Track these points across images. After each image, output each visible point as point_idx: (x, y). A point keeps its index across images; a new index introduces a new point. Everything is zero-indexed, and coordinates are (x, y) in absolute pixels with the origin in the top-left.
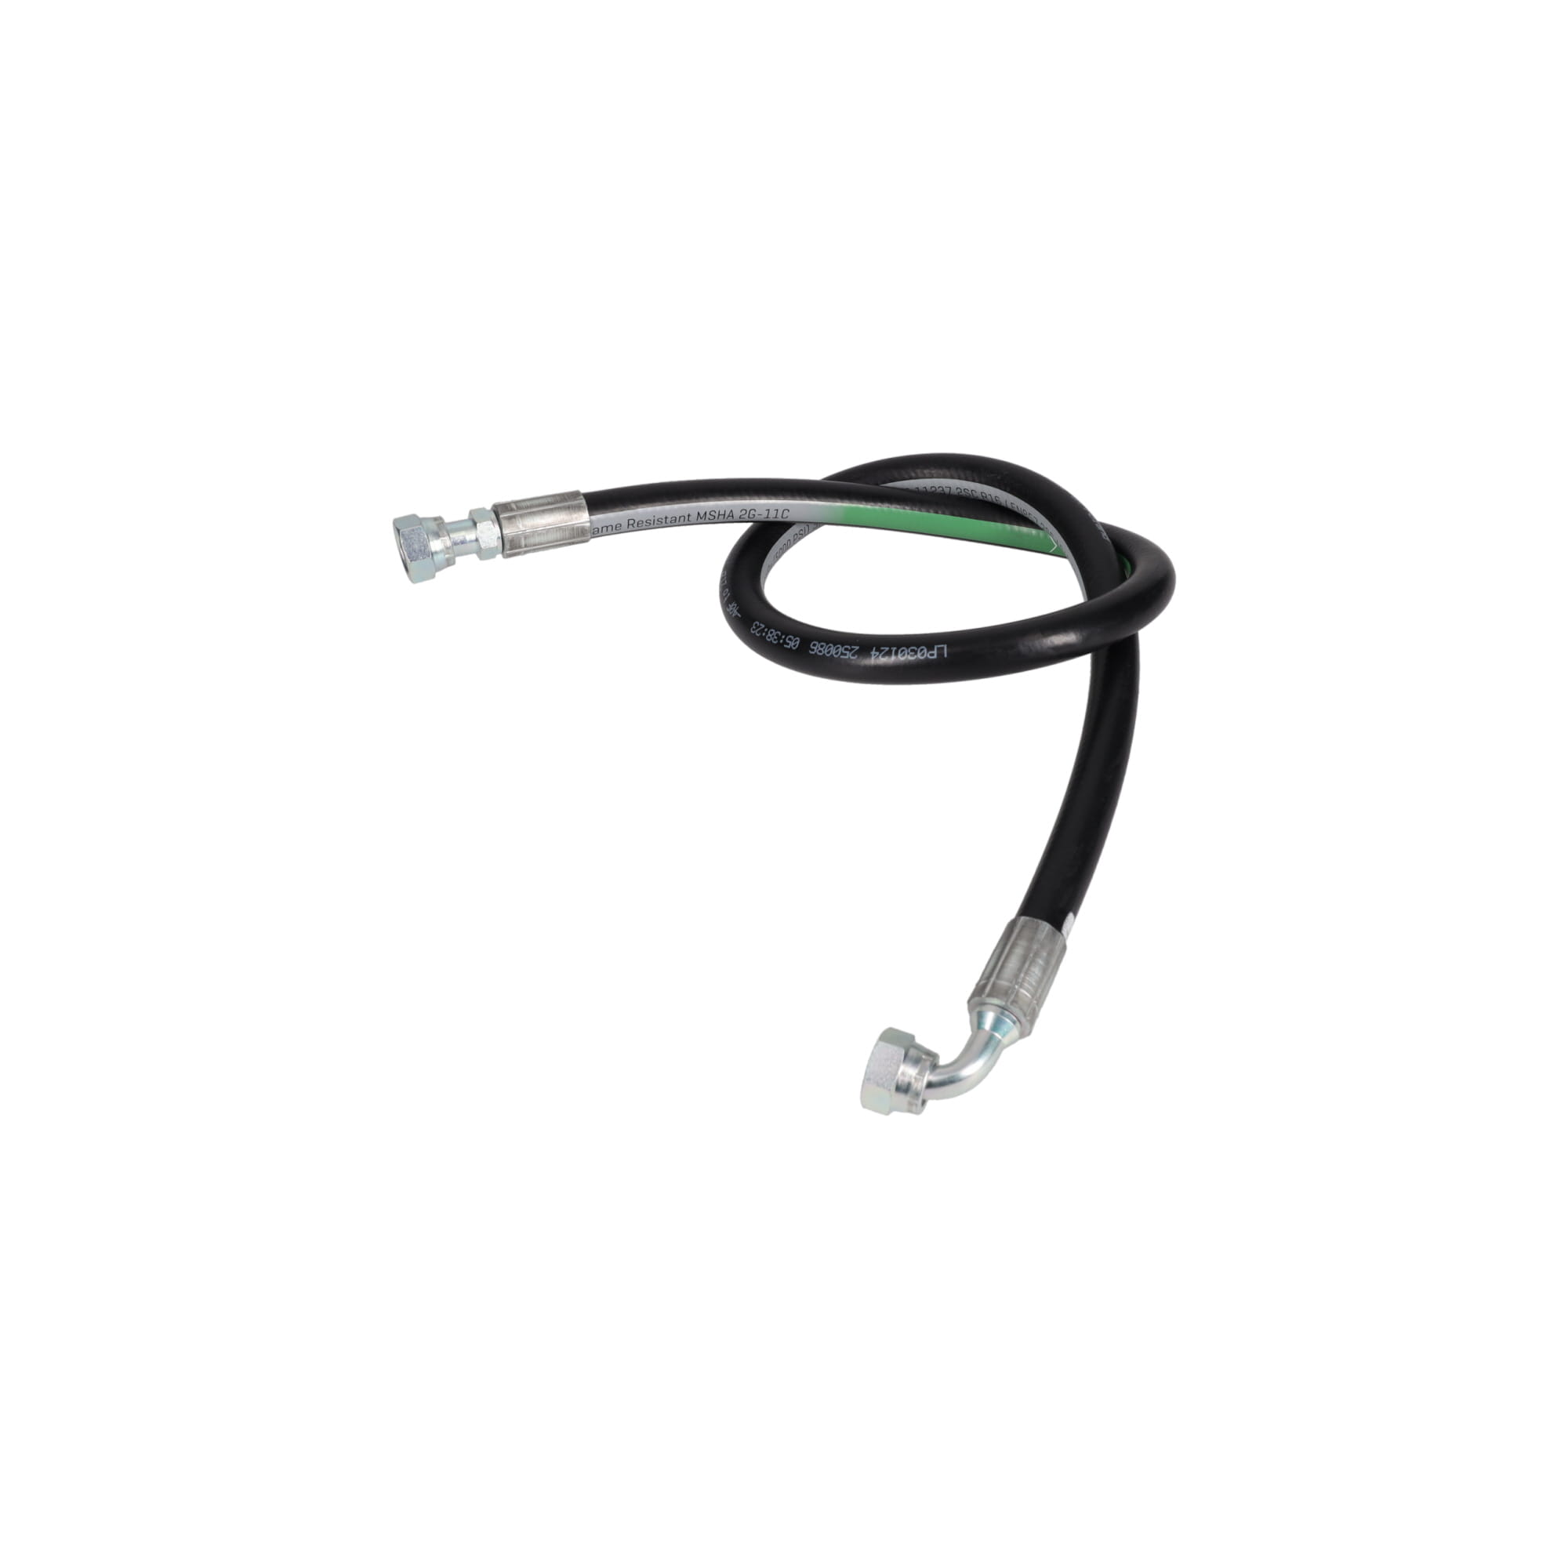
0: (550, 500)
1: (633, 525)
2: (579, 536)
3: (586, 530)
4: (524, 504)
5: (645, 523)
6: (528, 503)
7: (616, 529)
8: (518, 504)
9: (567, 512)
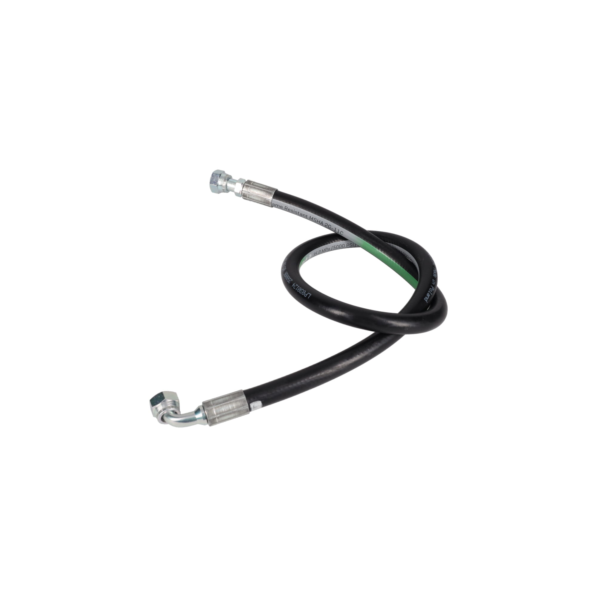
0: (264, 187)
1: (287, 209)
2: (266, 203)
3: (269, 202)
4: (255, 184)
5: (291, 211)
6: (257, 184)
7: (281, 207)
8: (254, 184)
9: (266, 193)
